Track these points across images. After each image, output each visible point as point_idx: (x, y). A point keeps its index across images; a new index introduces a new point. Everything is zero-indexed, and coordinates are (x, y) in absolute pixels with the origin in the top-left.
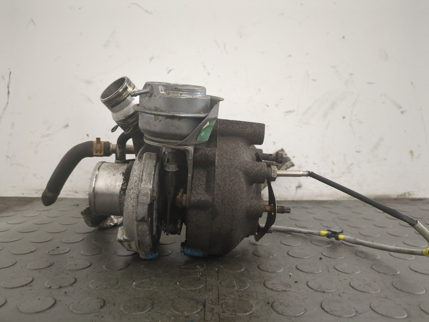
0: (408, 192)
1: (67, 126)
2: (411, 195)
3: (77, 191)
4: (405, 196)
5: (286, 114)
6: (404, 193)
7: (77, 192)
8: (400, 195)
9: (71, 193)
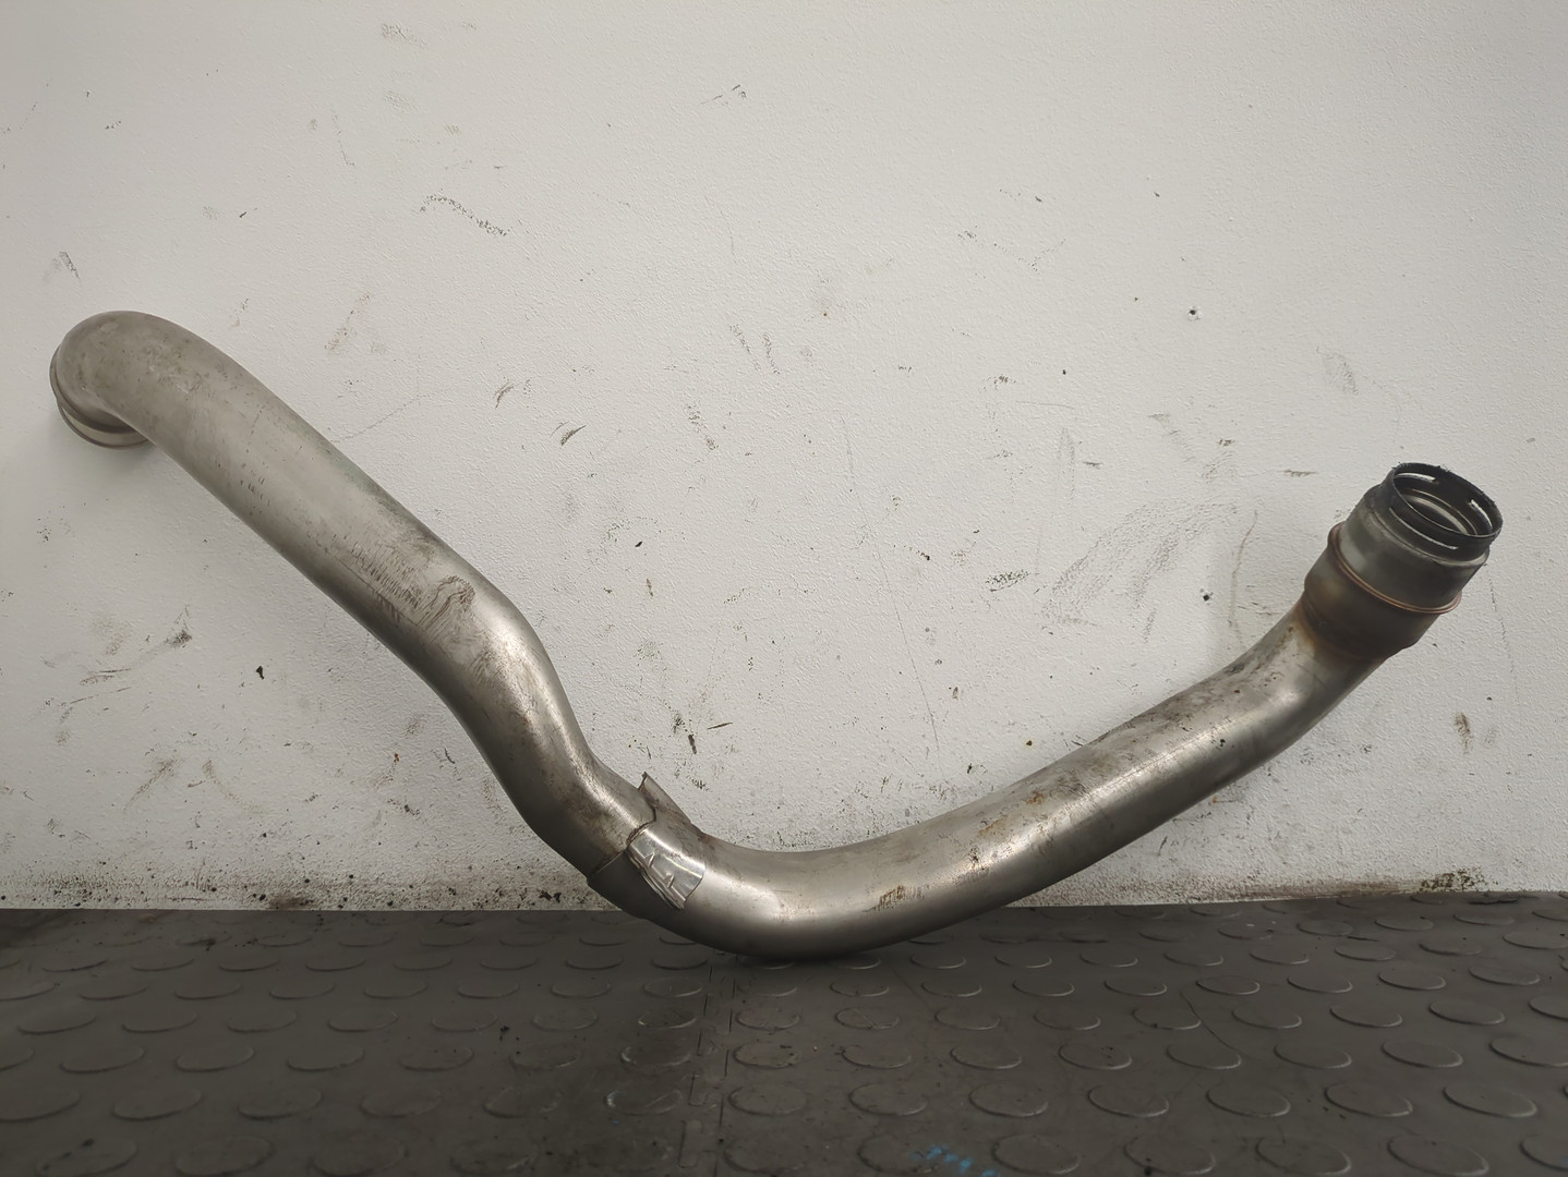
0: (1460, 873)
1: (185, 637)
2: (1473, 884)
3: (213, 884)
4: (1449, 885)
5: (996, 586)
6: (1445, 875)
7: (214, 890)
8: (1432, 884)
9: (191, 892)
